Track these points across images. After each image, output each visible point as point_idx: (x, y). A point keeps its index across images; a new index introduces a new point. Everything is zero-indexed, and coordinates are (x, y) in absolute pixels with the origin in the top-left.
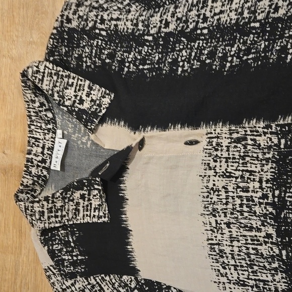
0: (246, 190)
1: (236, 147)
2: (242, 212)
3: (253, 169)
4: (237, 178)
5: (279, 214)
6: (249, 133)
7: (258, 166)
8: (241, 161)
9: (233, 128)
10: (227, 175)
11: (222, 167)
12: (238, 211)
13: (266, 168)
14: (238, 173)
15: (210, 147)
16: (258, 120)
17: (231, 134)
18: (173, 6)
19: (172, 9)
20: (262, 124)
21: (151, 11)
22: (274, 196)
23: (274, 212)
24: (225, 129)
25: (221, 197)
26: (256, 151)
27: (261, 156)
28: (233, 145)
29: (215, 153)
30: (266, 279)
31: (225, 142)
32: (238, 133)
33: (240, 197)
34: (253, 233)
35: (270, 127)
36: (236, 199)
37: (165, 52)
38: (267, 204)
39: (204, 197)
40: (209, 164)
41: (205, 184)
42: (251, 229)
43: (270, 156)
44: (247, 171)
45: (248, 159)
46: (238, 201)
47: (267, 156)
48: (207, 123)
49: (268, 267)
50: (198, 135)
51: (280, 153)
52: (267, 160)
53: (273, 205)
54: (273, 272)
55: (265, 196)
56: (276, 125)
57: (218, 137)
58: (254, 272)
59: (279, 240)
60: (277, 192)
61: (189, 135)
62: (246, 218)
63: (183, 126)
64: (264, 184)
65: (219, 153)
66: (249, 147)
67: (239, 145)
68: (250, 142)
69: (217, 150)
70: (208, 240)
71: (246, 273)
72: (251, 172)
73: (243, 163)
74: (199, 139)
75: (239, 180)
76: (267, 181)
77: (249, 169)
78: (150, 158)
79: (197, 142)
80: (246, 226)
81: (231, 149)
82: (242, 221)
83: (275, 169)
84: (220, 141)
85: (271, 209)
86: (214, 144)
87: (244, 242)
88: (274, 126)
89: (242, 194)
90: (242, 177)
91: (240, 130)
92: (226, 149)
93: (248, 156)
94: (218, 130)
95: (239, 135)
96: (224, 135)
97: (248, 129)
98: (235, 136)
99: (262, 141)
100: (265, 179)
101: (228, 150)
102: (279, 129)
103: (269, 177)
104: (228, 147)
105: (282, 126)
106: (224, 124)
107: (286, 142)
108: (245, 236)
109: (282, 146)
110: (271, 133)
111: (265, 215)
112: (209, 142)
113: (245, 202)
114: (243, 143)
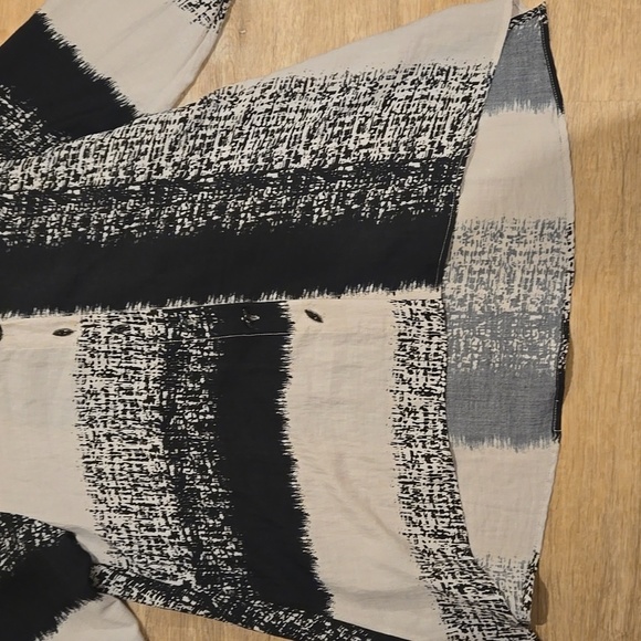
0: (129, 392)
1: (116, 338)
2: (124, 420)
3: (138, 365)
4: (119, 377)
5: (167, 420)
6: (131, 320)
7: (144, 361)
8: (124, 356)
9: (113, 314)
10: (108, 374)
11: (101, 363)
12: (120, 419)
13: (153, 364)
14: (120, 371)
15: (86, 338)
16: (144, 305)
17: (110, 321)
18: (37, 158)
19: (35, 163)
20: (148, 310)
21: (11, 162)
22: (161, 399)
23: (161, 418)
24: (103, 316)
25: (99, 402)
26: (139, 343)
27: (146, 350)
28: (114, 335)
29: (92, 346)
30: (153, 502)
31: (104, 332)
32: (119, 320)
33: (123, 401)
34: (138, 446)
35: (156, 313)
36: (119, 404)
37: (30, 216)
38: (153, 408)
39: (79, 403)
40: (84, 360)
41: (81, 386)
42: (135, 441)
43: (156, 349)
44: (131, 368)
45: (131, 353)
46: (121, 407)
47: (153, 349)
48: (83, 308)
49: (154, 487)
50: (71, 322)
51: (167, 345)
52: (154, 353)
53: (160, 409)
54: (160, 493)
55: (150, 399)
56: (164, 311)
57: (95, 326)
58: (139, 495)
59: (166, 452)
60: (165, 394)
61: (59, 323)
62: (129, 428)
63: (52, 311)
64: (151, 385)
65: (96, 346)
66: (132, 338)
67: (120, 336)
68: (133, 332)
69: (94, 342)
70: (84, 457)
71: (129, 497)
72: (136, 370)
73: (126, 359)
74: (72, 328)
75: (122, 380)
76: (155, 380)
77: (134, 365)
78: (11, 353)
79: (70, 332)
80: (130, 438)
81: (111, 341)
82: (125, 431)
83: (162, 364)
84: (97, 330)
85: (157, 415)
86: (90, 334)
87: (127, 457)
88: (160, 311)
89: (125, 397)
90: (125, 376)
91: (121, 316)
92: (104, 340)
93: (132, 349)
94: (95, 317)
95: (120, 323)
96: (102, 323)
97: (130, 316)
98: (115, 324)
99: (147, 330)
100: (151, 378)
101: (107, 342)
102: (166, 315)
103: (156, 375)
104: (107, 338)
105: (170, 312)
106: (104, 309)
107: (175, 331)
108: (128, 450)
109: (170, 337)
110: (158, 321)
111: (150, 422)
112: (85, 332)
113: (128, 407)
114: (125, 333)
